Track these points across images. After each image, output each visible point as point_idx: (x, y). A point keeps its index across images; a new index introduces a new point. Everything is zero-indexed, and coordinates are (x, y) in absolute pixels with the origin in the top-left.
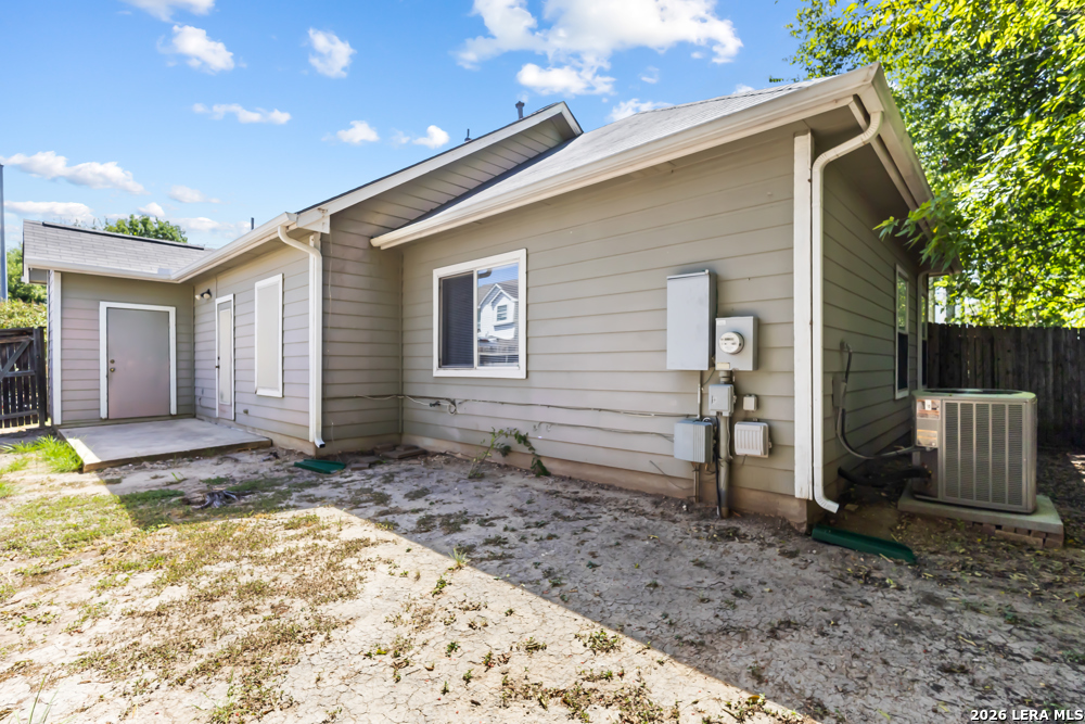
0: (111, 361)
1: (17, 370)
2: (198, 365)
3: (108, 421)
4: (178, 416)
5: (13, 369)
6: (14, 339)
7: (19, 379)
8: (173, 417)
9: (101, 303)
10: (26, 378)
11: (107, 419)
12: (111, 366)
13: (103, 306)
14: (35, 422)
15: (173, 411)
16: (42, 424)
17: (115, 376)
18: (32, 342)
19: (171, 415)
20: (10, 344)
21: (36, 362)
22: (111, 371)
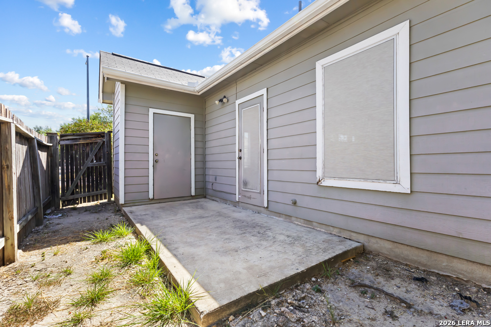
0: (155, 155)
1: (95, 161)
2: (208, 158)
3: (153, 201)
4: (196, 197)
5: (92, 161)
6: (94, 140)
7: (96, 167)
8: (192, 197)
9: (151, 110)
10: (100, 167)
11: (153, 199)
12: (155, 157)
13: (152, 111)
14: (105, 198)
15: (193, 193)
16: (109, 200)
17: (158, 165)
18: (104, 142)
19: (192, 196)
20: (91, 143)
21: (106, 156)
22: (156, 161)
